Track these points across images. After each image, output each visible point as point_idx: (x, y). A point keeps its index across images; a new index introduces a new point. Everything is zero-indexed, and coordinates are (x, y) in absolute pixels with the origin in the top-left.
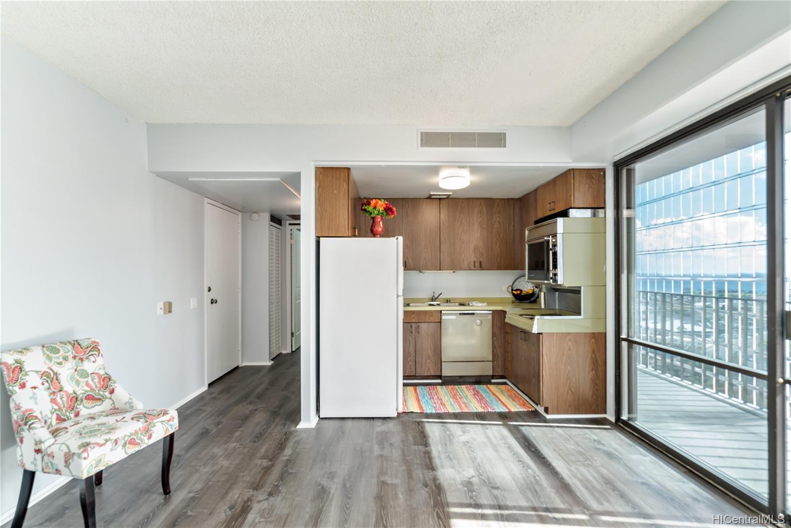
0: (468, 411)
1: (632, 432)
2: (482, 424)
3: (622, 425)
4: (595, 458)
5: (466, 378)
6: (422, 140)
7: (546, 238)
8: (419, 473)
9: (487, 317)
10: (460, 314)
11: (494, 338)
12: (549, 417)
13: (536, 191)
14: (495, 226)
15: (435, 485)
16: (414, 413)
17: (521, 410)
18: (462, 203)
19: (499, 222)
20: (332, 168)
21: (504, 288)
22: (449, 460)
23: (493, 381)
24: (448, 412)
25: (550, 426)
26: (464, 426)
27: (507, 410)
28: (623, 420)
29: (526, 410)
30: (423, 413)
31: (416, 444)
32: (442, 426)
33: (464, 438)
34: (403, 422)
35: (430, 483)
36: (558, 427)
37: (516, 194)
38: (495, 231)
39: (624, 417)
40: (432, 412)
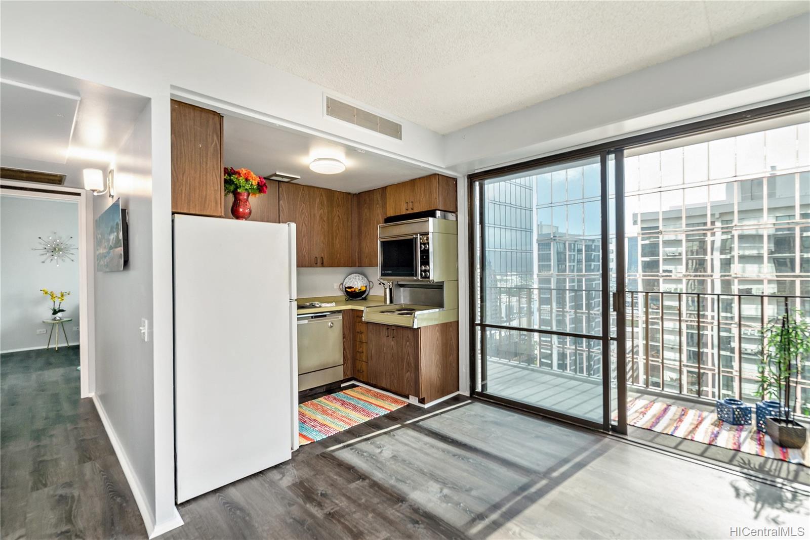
0: (357, 424)
1: (488, 400)
2: (385, 433)
3: (476, 396)
4: (493, 430)
5: (317, 390)
6: (328, 107)
7: (414, 236)
8: (392, 512)
9: (338, 318)
10: (312, 317)
11: (344, 339)
12: (426, 406)
13: (384, 189)
14: (335, 221)
15: (422, 516)
16: (304, 445)
17: (400, 407)
18: (303, 190)
19: (339, 216)
20: (202, 110)
21: (336, 286)
22: (403, 483)
23: (342, 385)
24: (339, 432)
25: (437, 415)
26: (371, 441)
27: (389, 412)
28: (477, 392)
29: (402, 406)
30: (314, 442)
31: (350, 481)
32: (352, 449)
33: (387, 453)
34: (303, 461)
35: (416, 517)
36: (442, 413)
37: (355, 189)
38: (336, 224)
39: (479, 389)
40: (323, 438)
